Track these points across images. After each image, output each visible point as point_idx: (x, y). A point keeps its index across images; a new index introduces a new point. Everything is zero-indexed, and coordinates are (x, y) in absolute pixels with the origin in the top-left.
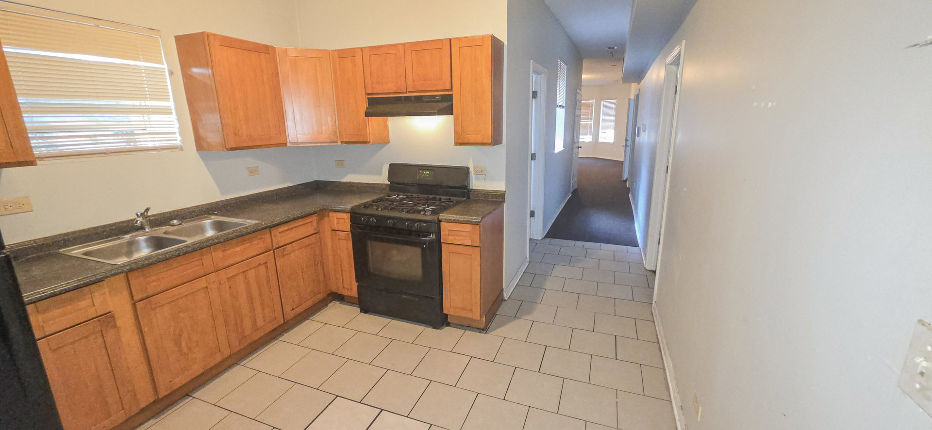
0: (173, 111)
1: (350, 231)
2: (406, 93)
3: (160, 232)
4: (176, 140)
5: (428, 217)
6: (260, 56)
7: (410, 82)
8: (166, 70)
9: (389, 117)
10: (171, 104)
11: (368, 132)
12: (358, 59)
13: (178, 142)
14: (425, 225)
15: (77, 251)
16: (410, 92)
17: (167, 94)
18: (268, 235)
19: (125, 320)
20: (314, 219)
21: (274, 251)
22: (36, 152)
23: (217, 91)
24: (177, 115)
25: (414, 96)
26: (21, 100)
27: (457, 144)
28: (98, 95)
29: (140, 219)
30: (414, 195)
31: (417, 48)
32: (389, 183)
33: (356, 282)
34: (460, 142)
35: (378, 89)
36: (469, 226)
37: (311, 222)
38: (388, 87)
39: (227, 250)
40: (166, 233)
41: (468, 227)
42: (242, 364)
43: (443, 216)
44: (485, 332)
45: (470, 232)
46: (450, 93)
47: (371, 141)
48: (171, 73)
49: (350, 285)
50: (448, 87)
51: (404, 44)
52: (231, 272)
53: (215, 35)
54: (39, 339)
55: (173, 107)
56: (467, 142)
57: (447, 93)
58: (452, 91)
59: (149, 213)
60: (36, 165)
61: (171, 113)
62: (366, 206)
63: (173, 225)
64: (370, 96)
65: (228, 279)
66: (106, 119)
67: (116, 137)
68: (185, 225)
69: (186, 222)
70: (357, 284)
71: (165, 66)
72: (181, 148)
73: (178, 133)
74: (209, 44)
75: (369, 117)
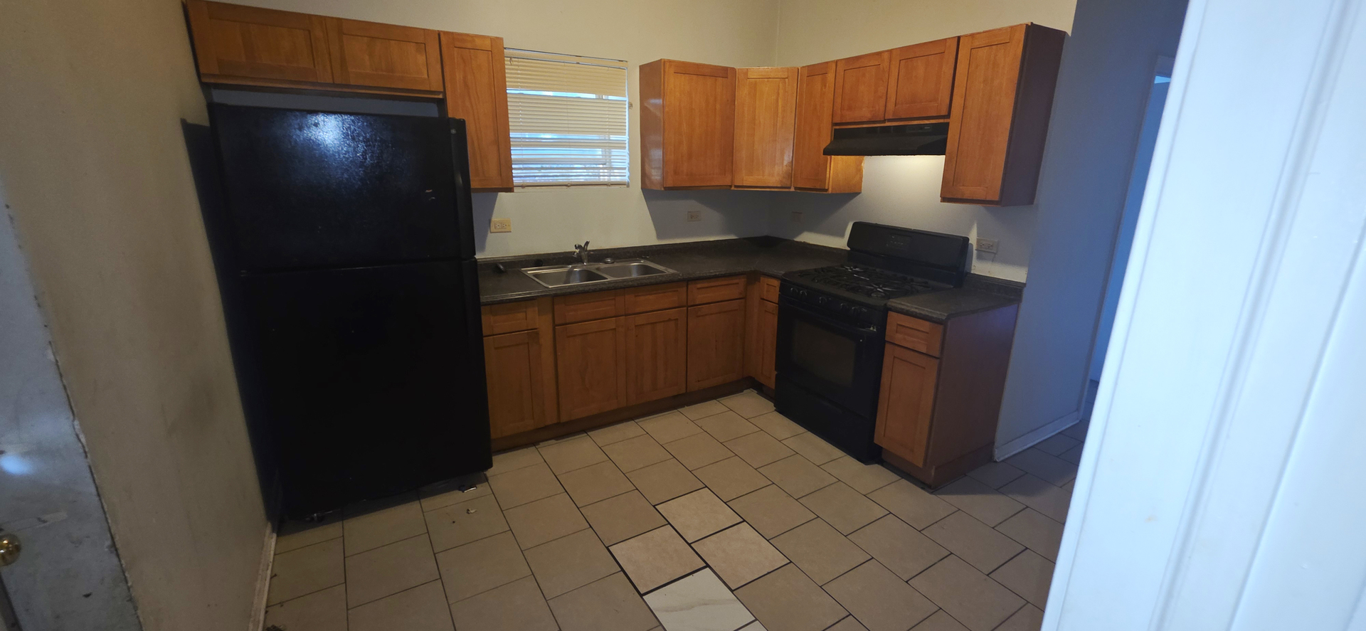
0: (627, 145)
1: (777, 302)
2: (884, 121)
3: (593, 267)
4: (625, 176)
5: (875, 300)
6: (716, 80)
7: (891, 106)
8: (627, 103)
9: (866, 157)
10: (626, 138)
11: (828, 175)
12: (831, 76)
13: (626, 179)
14: (866, 311)
15: (531, 271)
16: (889, 120)
17: (624, 128)
18: (685, 289)
19: (546, 339)
20: (742, 281)
21: (687, 309)
22: (516, 181)
23: (664, 122)
24: (629, 149)
25: (894, 126)
26: (512, 135)
27: (945, 198)
28: (570, 129)
29: (577, 251)
30: (878, 270)
31: (909, 55)
32: (849, 249)
33: (776, 370)
34: (948, 195)
35: (850, 116)
36: (928, 323)
37: (738, 283)
38: (863, 112)
39: (640, 296)
40: (598, 269)
41: (926, 326)
42: (636, 421)
43: (895, 302)
44: (932, 491)
45: (927, 333)
46: (946, 121)
47: (830, 189)
48: (631, 105)
49: (769, 374)
50: (944, 112)
51: (890, 51)
52: (640, 320)
53: (670, 61)
54: (486, 336)
55: (627, 142)
56: (959, 197)
57: (941, 121)
58: (949, 118)
59: (589, 248)
60: (513, 192)
61: (624, 148)
62: (803, 274)
63: (607, 263)
64: (837, 127)
65: (636, 326)
66: (587, 153)
67: (585, 171)
68: (616, 265)
69: (617, 262)
70: (776, 373)
71: (626, 99)
72: (627, 185)
73: (627, 169)
74: (664, 71)
75: (833, 156)
